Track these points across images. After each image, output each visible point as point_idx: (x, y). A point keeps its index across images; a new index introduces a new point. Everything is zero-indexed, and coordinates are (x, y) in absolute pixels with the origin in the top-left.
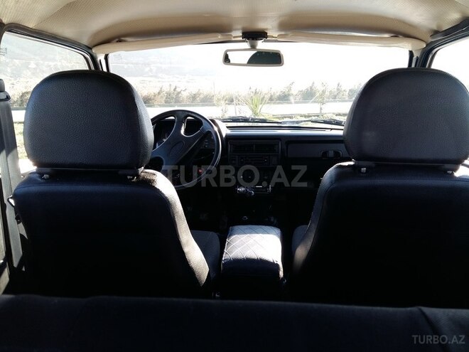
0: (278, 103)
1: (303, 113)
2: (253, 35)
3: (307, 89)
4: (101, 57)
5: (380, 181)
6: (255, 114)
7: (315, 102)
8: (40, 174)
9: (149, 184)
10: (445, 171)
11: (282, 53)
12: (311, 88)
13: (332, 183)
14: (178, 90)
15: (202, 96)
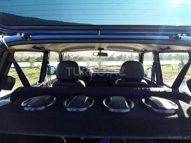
0: (108, 61)
1: (117, 65)
2: (100, 49)
3: (120, 56)
4: (62, 54)
5: (126, 83)
6: (100, 66)
7: (121, 61)
8: (58, 81)
9: (80, 83)
10: (139, 81)
11: (107, 53)
12: (121, 55)
13: (117, 83)
14: (70, 55)
15: (79, 58)
